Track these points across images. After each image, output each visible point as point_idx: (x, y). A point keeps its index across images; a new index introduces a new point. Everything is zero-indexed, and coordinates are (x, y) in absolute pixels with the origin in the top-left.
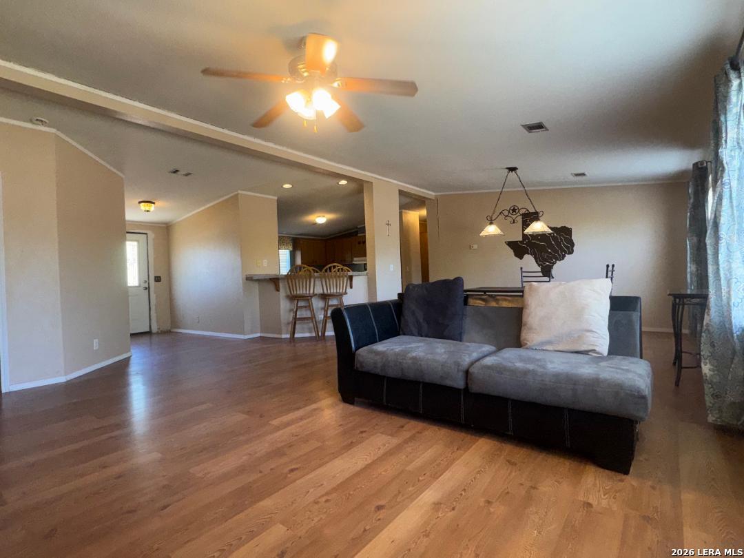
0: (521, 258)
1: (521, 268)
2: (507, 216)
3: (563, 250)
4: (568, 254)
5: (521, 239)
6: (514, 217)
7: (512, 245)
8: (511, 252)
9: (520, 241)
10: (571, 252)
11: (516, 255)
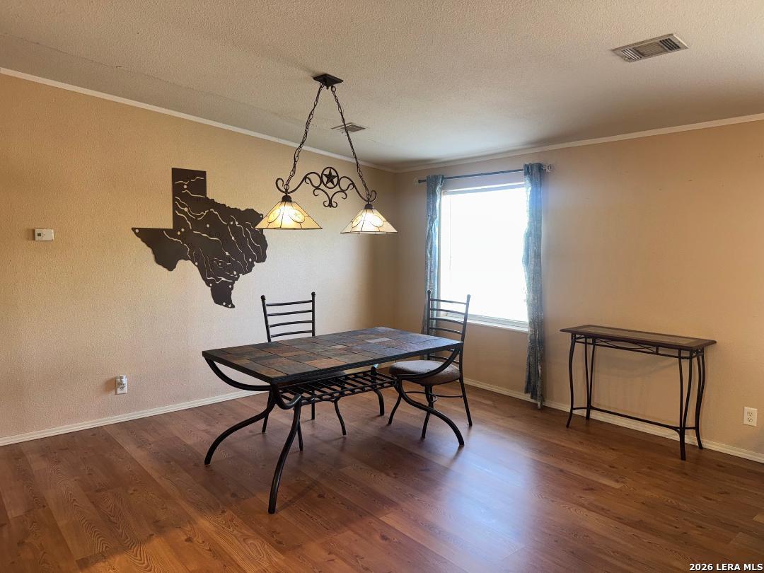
0: (170, 266)
1: (263, 298)
2: (317, 188)
3: (249, 255)
4: (258, 262)
5: (170, 226)
6: (330, 192)
7: (150, 237)
8: (148, 253)
9: (167, 230)
10: (262, 258)
11: (159, 260)
